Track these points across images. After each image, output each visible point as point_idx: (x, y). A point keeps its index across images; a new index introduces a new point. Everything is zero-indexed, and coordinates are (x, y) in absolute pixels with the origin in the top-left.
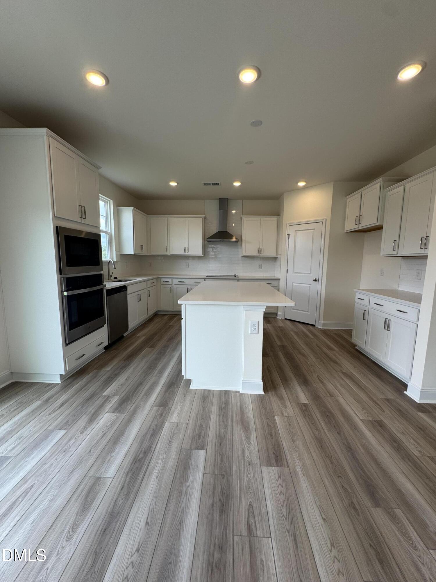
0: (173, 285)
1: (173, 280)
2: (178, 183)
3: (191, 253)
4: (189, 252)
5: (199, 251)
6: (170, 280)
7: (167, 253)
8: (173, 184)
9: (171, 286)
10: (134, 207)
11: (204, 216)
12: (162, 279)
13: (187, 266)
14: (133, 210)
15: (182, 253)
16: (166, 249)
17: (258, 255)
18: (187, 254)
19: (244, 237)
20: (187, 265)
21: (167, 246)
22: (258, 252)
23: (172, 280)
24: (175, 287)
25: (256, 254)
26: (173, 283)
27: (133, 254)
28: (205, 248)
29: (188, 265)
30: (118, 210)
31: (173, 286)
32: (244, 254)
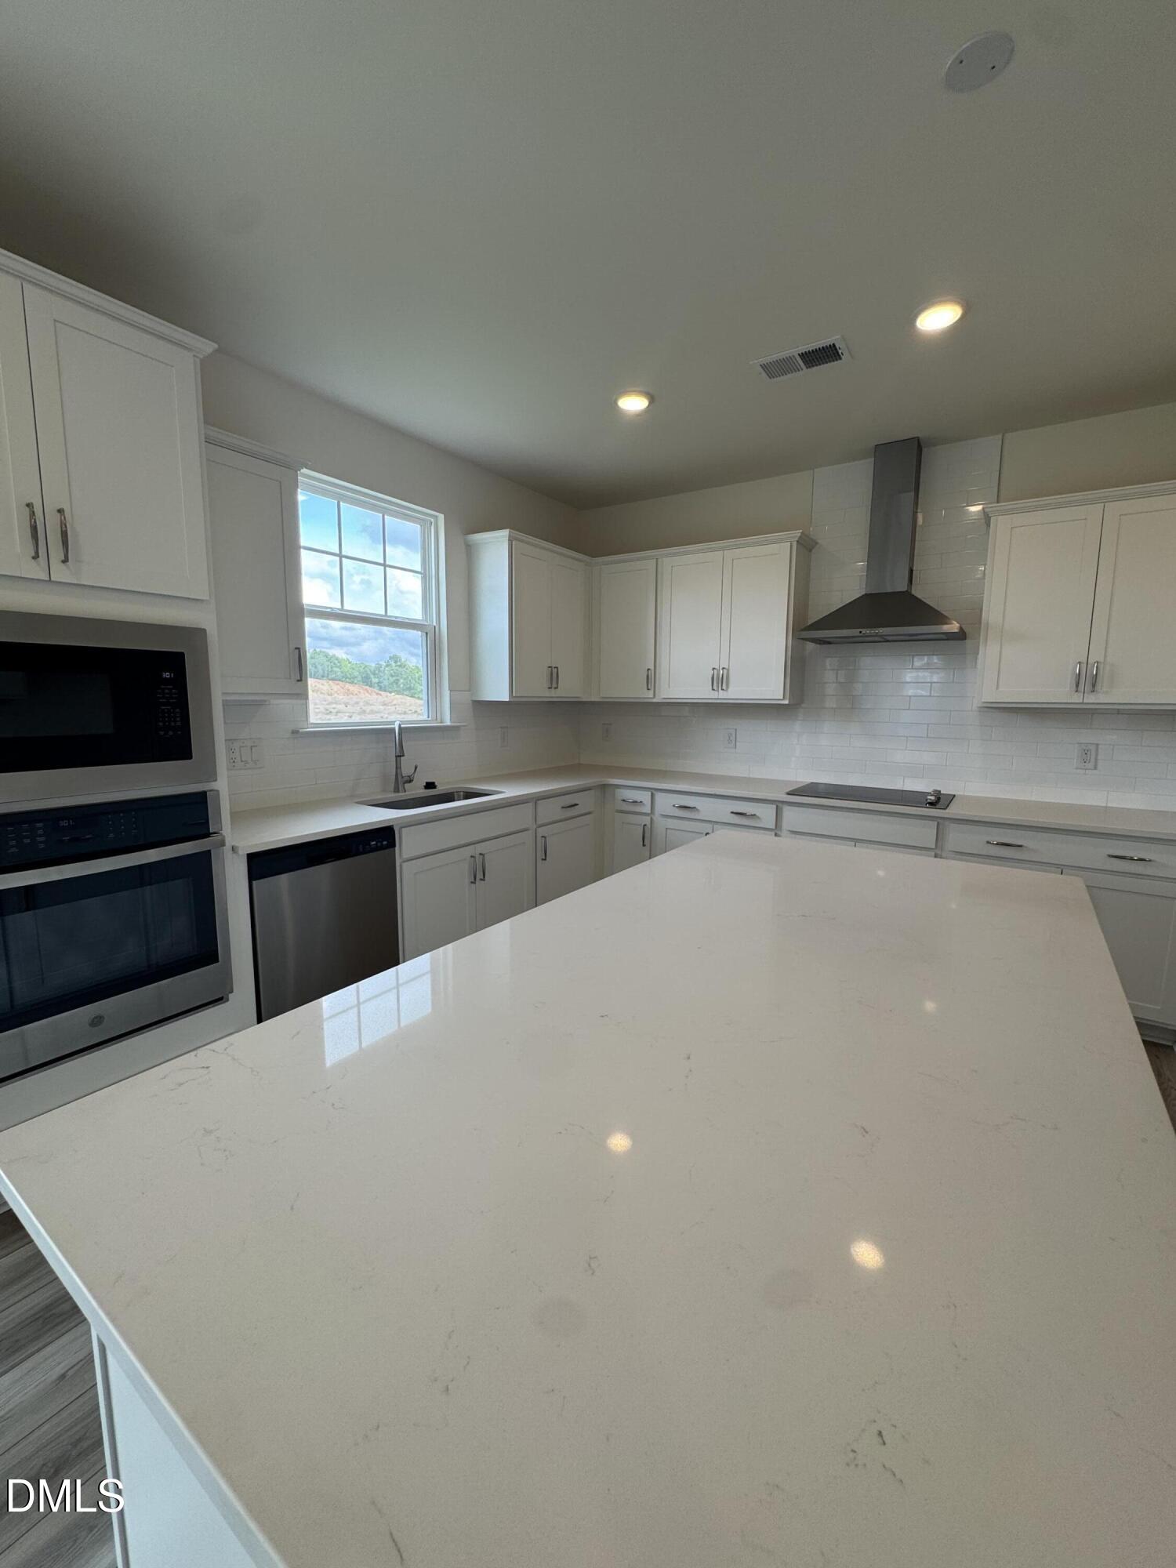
0: (656, 818)
1: (659, 796)
2: (652, 399)
3: (738, 691)
4: (730, 689)
5: (771, 686)
6: (645, 797)
7: (650, 694)
8: (633, 404)
9: (646, 820)
10: (510, 528)
11: (798, 533)
12: (618, 791)
13: (730, 741)
14: (510, 541)
15: (700, 690)
16: (648, 676)
17: (1077, 698)
18: (721, 696)
19: (992, 614)
20: (732, 740)
21: (652, 668)
22: (1077, 685)
23: (652, 795)
24: (661, 824)
25: (1061, 693)
26: (659, 809)
27: (507, 699)
28: (798, 671)
29: (733, 738)
30: (469, 546)
31: (654, 818)
32: (990, 696)
